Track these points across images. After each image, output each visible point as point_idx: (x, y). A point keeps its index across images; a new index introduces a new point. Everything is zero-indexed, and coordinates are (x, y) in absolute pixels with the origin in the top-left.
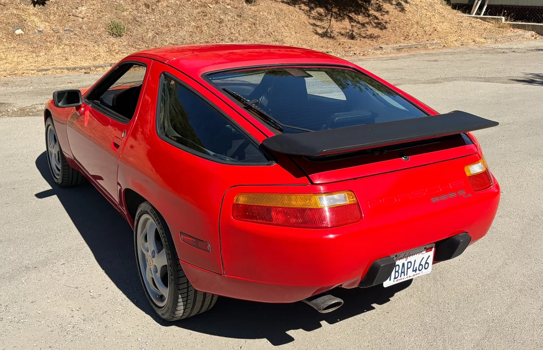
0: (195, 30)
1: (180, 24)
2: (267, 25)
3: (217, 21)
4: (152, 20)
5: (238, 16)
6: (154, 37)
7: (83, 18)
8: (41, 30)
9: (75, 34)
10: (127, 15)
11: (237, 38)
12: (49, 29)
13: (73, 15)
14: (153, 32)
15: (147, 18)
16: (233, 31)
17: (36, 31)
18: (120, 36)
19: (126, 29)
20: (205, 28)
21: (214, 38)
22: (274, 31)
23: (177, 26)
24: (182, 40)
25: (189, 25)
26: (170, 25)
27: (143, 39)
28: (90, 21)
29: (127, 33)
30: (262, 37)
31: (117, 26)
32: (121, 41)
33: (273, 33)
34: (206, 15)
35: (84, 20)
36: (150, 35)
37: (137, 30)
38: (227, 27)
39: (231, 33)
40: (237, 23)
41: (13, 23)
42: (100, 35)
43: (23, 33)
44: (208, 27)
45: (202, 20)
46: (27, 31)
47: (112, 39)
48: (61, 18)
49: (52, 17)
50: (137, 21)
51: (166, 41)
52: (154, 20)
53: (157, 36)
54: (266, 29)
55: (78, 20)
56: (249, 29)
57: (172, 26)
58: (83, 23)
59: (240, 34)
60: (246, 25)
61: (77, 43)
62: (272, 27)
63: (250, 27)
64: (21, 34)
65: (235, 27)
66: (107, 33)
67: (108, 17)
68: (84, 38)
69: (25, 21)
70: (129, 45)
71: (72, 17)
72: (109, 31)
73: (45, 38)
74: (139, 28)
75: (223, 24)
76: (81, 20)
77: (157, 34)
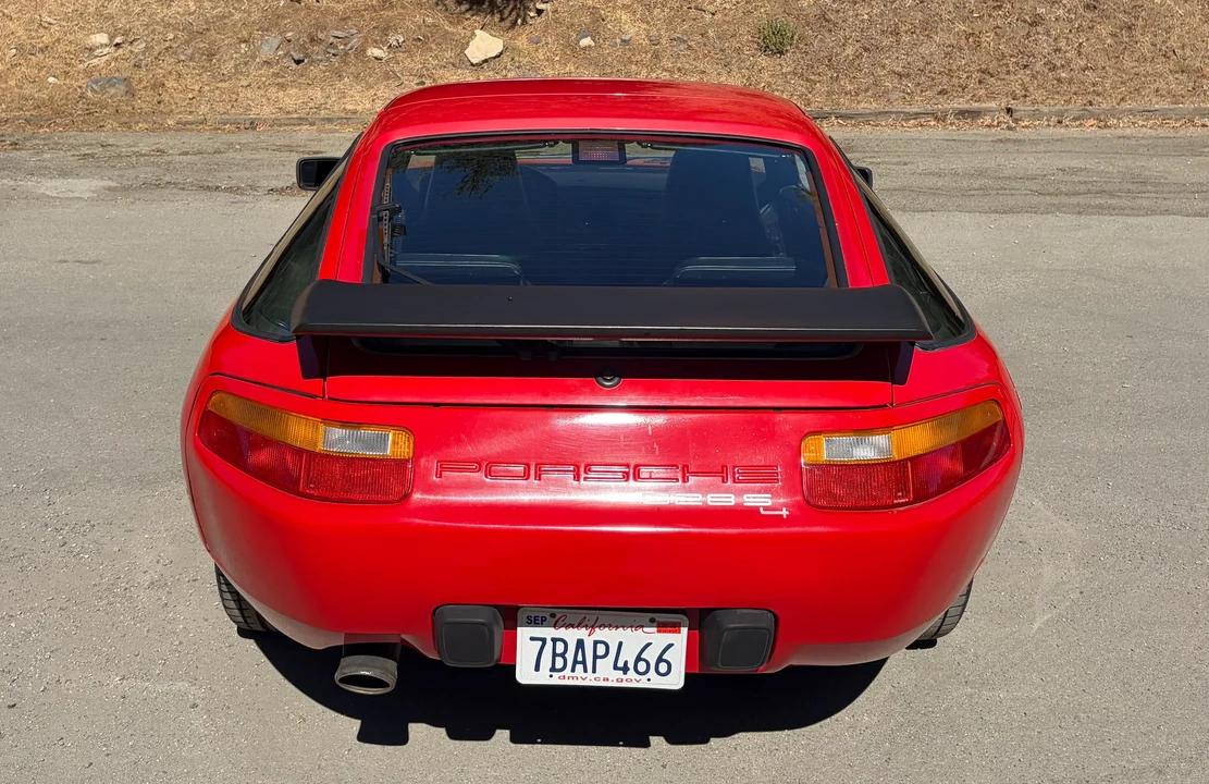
0: (963, 42)
1: (928, 28)
2: (1169, 30)
3: (1025, 21)
4: (860, 18)
5: (1087, 7)
6: (858, 56)
7: (713, 14)
8: (627, 38)
9: (689, 47)
10: (809, 6)
11: (1069, 62)
12: (643, 36)
13: (696, 8)
14: (858, 45)
15: (851, 13)
16: (1062, 44)
17: (618, 40)
18: (781, 53)
19: (796, 37)
20: (988, 39)
21: (1004, 61)
22: (1183, 47)
23: (918, 31)
24: (922, 65)
25: (950, 30)
26: (904, 28)
27: (830, 60)
28: (727, 19)
29: (797, 47)
30: (1143, 59)
31: (778, 32)
32: (780, 65)
33: (1179, 52)
34: (1000, 7)
35: (715, 17)
36: (850, 51)
37: (822, 41)
38: (1049, 35)
39: (1058, 50)
40: (1080, 26)
41: (580, 25)
42: (739, 51)
43: (593, 44)
44: (996, 34)
45: (986, 18)
46: (601, 41)
47: (763, 61)
48: (672, 13)
49: (656, 11)
50: (827, 21)
51: (884, 67)
52: (866, 17)
53: (865, 54)
54: (1159, 40)
55: (703, 17)
56: (1109, 41)
57: (906, 32)
58: (710, 25)
59: (1079, 53)
60: (1104, 30)
61: (687, 66)
62: (1179, 36)
63: (1114, 35)
64: (590, 46)
65: (1071, 36)
66: (756, 45)
67: (764, 13)
68: (705, 56)
69: (603, 20)
70: (795, 74)
71: (693, 12)
72: (760, 41)
73: (629, 54)
74: (827, 35)
75: (1039, 29)
76: (708, 17)
77: (866, 50)
